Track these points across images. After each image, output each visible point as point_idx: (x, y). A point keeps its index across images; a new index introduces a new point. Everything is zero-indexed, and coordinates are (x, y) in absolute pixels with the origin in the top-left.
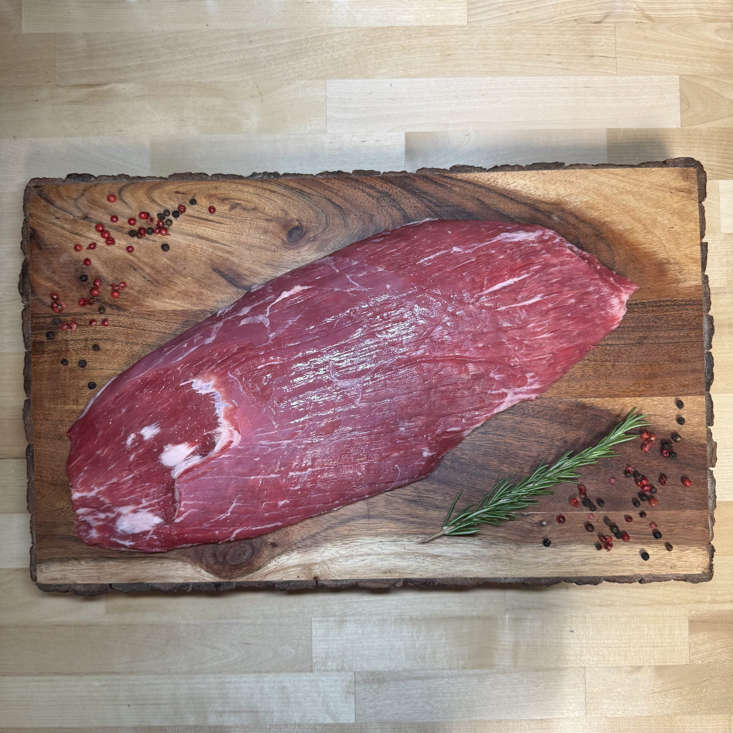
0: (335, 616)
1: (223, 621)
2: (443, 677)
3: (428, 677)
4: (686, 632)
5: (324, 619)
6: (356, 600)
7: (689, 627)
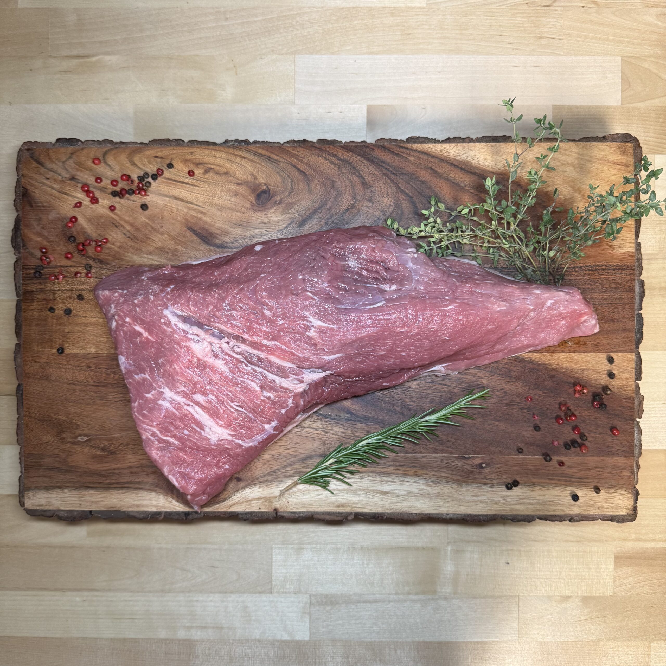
0: (293, 544)
1: (192, 546)
2: (390, 601)
3: (376, 601)
4: (612, 567)
5: (283, 546)
6: (312, 530)
7: (615, 561)
